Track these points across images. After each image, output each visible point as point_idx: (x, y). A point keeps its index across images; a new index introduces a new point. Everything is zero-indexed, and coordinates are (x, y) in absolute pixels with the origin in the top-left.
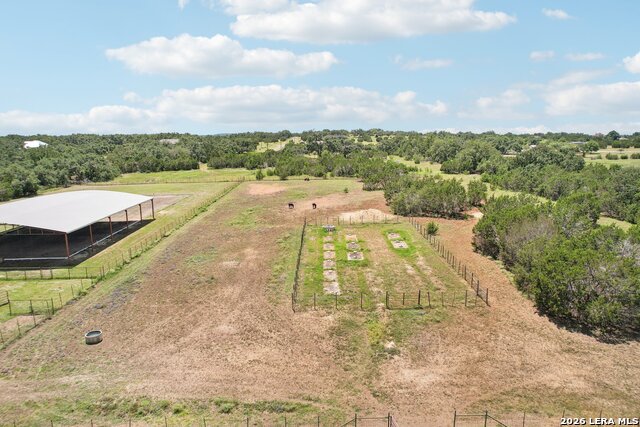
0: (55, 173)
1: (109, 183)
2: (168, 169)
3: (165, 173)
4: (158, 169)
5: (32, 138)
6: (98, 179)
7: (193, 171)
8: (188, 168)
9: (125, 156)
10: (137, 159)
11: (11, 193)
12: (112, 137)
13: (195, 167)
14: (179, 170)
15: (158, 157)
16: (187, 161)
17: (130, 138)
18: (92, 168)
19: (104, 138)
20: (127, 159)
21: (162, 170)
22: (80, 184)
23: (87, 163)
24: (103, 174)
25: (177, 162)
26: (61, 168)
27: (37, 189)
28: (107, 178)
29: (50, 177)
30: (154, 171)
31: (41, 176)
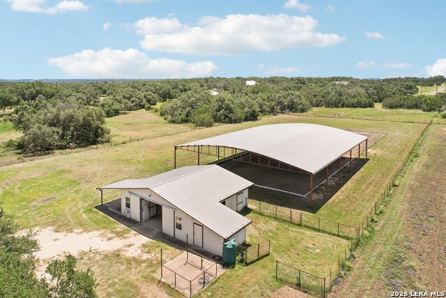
0: (268, 104)
1: (305, 114)
2: (347, 106)
3: (345, 109)
4: (340, 105)
5: (249, 79)
6: (296, 111)
7: (369, 109)
8: (365, 106)
9: (312, 93)
10: (323, 97)
11: (243, 117)
12: (298, 79)
13: (371, 106)
14: (357, 107)
15: (340, 95)
16: (364, 100)
17: (310, 80)
18: (292, 102)
19: (292, 79)
20: (315, 96)
21: (343, 106)
22: (283, 113)
23: (289, 98)
24: (300, 107)
25: (355, 100)
26: (272, 100)
27: (258, 115)
28: (303, 111)
29: (265, 107)
30: (337, 106)
31: (261, 106)
